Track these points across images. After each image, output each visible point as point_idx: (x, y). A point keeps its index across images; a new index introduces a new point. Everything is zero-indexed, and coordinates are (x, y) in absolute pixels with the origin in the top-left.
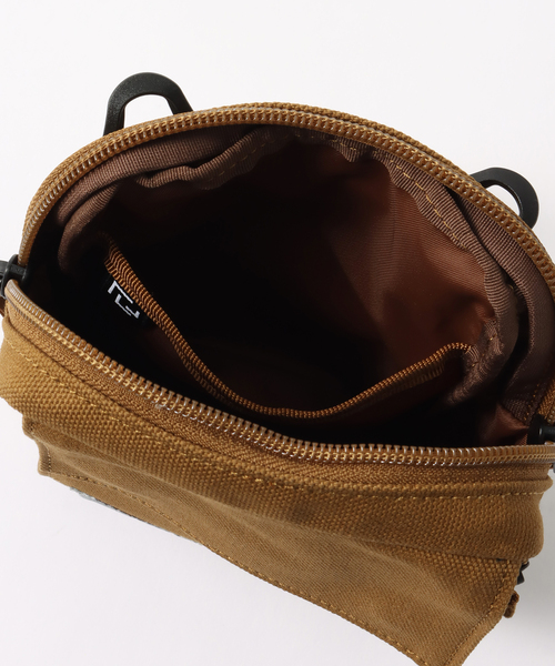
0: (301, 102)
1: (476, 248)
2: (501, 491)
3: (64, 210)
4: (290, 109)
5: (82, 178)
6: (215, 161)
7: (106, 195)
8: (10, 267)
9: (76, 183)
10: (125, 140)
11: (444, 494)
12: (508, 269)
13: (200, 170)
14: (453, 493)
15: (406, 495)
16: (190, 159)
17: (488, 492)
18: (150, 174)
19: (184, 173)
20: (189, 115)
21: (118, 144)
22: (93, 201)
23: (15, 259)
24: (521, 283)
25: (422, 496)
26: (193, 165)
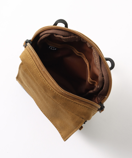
0: (85, 35)
1: (100, 69)
2: (87, 107)
3: (41, 34)
4: (83, 35)
5: (46, 30)
6: (67, 37)
7: (48, 34)
8: (29, 41)
9: (45, 31)
10: (55, 27)
11: (78, 104)
12: (104, 75)
13: (64, 37)
14: (79, 104)
15: (72, 102)
16: (64, 35)
17: (85, 107)
18: (56, 34)
19: (62, 37)
20: (67, 28)
21: (54, 27)
22: (46, 35)
23: (30, 40)
24: (105, 78)
25: (74, 103)
26: (64, 36)
